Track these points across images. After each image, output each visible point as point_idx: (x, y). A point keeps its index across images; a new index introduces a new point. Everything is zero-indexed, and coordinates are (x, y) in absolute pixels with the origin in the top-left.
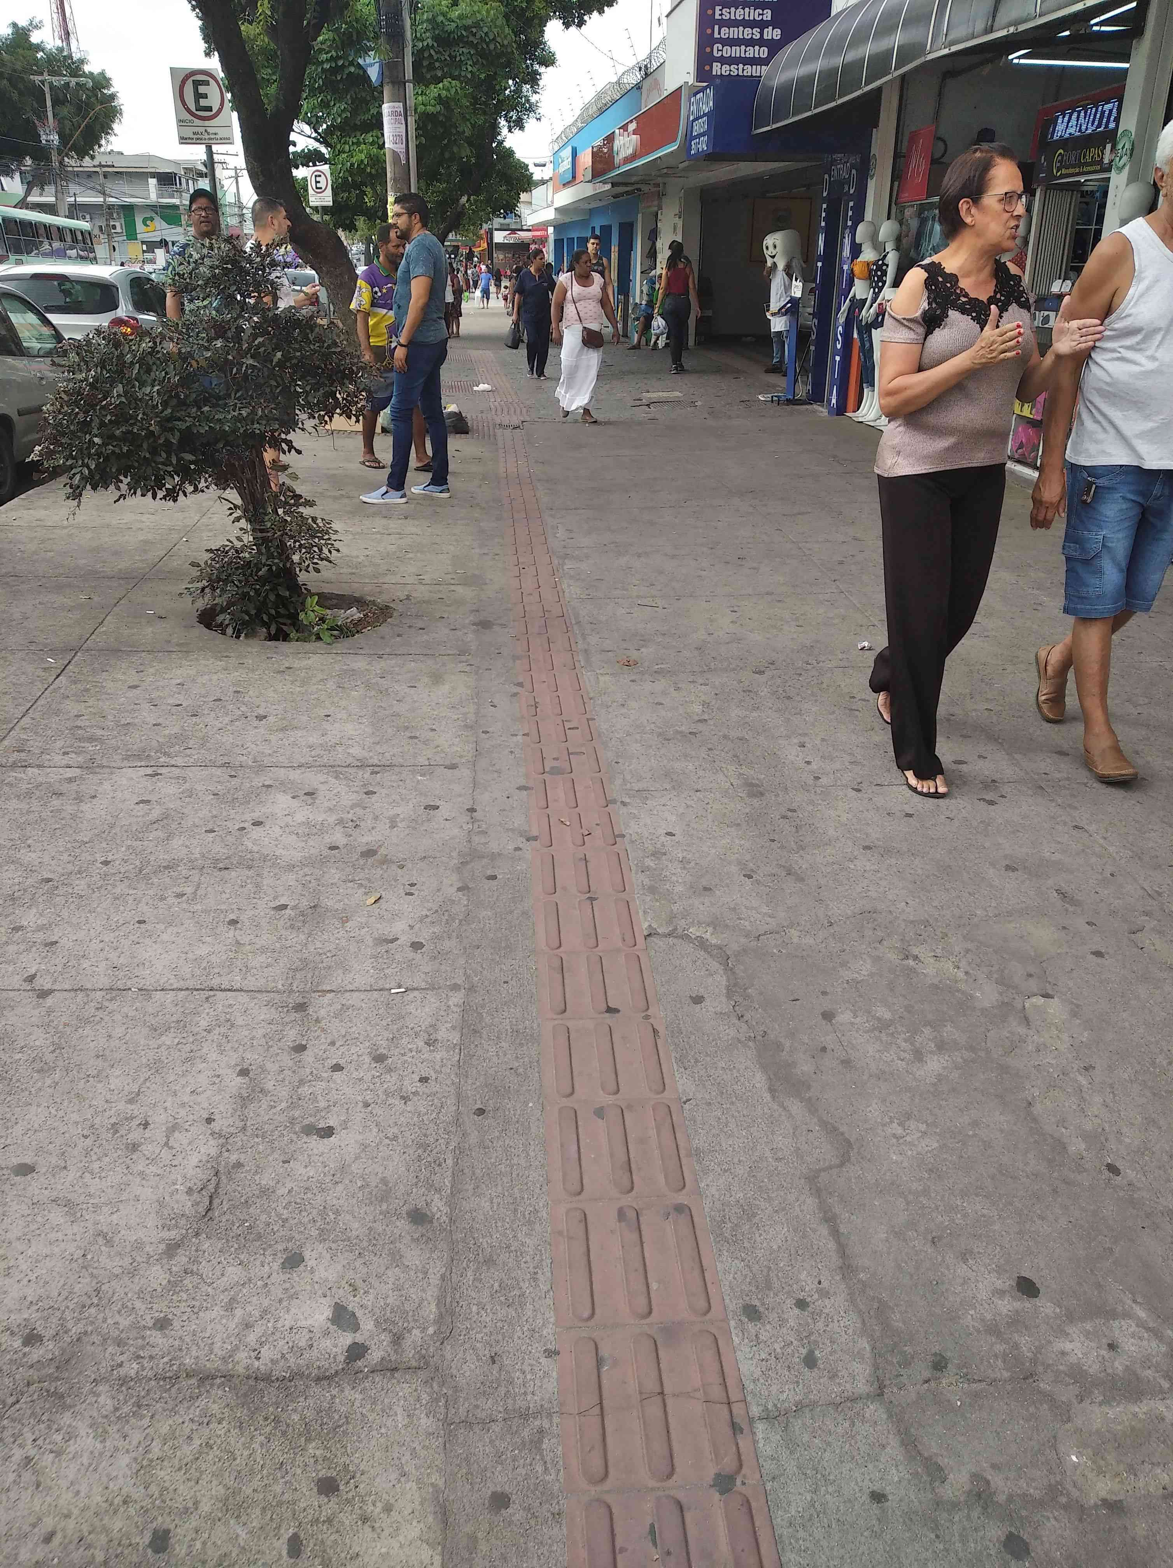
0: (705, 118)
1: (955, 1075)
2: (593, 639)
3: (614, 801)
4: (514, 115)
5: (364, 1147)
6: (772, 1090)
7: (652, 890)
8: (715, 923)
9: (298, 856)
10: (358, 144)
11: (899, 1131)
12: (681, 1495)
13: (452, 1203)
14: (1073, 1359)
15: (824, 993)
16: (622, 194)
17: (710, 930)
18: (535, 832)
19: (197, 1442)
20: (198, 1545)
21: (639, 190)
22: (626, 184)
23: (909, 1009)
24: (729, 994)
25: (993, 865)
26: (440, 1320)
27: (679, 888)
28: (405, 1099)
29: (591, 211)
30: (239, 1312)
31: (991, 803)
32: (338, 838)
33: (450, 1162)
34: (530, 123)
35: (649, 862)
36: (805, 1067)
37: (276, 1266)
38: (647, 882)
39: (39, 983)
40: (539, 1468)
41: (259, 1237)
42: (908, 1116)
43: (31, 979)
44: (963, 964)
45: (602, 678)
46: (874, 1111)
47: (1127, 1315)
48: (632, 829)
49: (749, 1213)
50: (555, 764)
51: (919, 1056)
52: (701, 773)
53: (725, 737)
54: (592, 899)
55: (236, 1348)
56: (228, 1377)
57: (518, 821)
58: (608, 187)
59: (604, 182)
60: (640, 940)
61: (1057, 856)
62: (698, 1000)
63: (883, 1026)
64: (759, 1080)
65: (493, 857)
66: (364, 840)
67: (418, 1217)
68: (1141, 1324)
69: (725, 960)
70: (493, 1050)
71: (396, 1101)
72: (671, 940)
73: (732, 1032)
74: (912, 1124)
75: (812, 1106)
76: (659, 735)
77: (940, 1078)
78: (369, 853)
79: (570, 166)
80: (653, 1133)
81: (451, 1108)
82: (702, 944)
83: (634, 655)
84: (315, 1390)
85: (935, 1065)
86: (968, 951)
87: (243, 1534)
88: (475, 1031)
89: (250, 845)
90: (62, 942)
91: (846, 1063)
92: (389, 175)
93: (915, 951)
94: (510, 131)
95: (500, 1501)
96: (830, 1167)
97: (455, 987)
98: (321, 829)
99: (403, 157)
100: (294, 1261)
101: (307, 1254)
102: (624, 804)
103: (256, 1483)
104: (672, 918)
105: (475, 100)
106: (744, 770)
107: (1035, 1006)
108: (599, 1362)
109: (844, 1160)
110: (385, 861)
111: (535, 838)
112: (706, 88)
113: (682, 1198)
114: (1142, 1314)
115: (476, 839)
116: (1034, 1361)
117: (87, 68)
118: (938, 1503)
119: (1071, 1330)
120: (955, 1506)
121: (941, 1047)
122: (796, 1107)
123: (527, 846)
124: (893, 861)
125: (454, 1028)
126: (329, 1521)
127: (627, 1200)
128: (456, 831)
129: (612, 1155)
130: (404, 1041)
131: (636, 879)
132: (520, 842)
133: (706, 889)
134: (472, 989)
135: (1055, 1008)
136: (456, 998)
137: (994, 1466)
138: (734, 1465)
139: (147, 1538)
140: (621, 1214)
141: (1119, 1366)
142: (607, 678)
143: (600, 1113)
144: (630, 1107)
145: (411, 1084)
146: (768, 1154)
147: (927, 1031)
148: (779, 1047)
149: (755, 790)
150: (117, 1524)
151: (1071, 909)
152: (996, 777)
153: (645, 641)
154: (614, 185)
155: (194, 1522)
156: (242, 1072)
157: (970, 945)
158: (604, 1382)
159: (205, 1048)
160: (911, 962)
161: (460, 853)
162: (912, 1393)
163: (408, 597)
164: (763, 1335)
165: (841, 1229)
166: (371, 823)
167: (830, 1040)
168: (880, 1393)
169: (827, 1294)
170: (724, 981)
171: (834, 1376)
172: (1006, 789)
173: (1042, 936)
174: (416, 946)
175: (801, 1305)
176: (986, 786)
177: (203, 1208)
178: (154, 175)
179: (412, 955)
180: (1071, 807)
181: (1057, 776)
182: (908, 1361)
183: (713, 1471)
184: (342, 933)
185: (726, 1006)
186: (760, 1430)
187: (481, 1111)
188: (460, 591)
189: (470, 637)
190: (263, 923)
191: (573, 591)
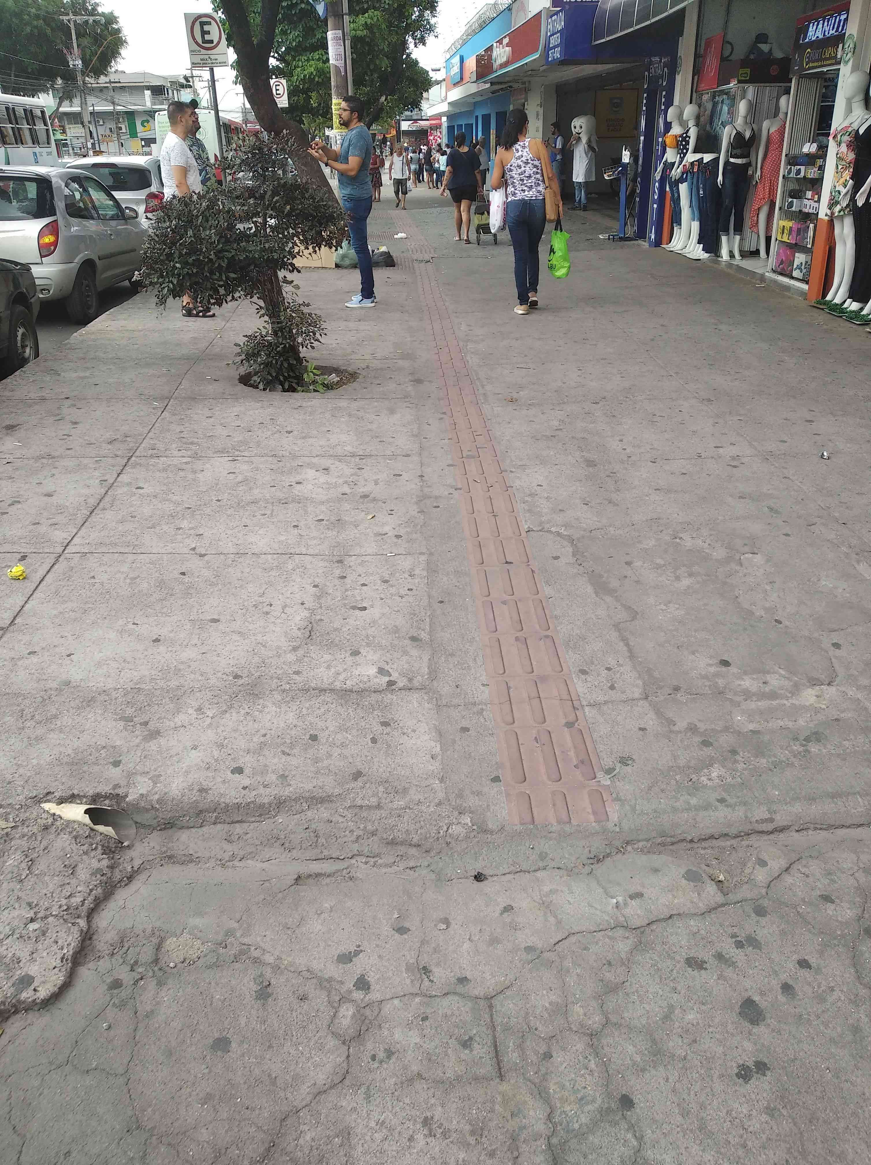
0: (559, 34)
1: (697, 586)
2: (488, 387)
3: (506, 471)
4: (418, 34)
5: (384, 614)
6: (596, 593)
7: (529, 511)
8: (566, 526)
9: (325, 498)
10: (308, 60)
11: (664, 607)
12: (549, 729)
13: (430, 633)
14: (745, 687)
15: (627, 554)
16: (498, 91)
17: (563, 528)
18: (459, 486)
20: (331, 739)
21: (511, 87)
22: (501, 83)
23: (674, 560)
24: (574, 555)
25: (732, 496)
26: (430, 673)
27: (545, 510)
28: (402, 597)
29: (475, 104)
30: (333, 670)
31: (735, 467)
32: (346, 489)
33: (428, 620)
34: (430, 40)
35: (529, 499)
36: (615, 584)
37: (347, 655)
38: (526, 508)
39: (198, 551)
40: (482, 720)
41: (337, 645)
42: (670, 602)
43: (194, 549)
44: (708, 541)
45: (495, 409)
46: (651, 600)
47: (774, 673)
48: (517, 483)
49: (583, 638)
50: (470, 453)
51: (678, 578)
52: (558, 456)
53: (573, 437)
54: (495, 516)
56: (332, 690)
57: (450, 481)
58: (488, 85)
59: (485, 82)
60: (524, 534)
61: (771, 491)
62: (556, 558)
63: (659, 567)
64: (590, 589)
65: (436, 498)
66: (361, 490)
67: (414, 639)
68: (781, 675)
69: (571, 540)
70: (445, 579)
71: (398, 598)
72: (541, 533)
73: (575, 571)
74: (671, 605)
75: (617, 599)
76: (532, 437)
77: (688, 587)
78: (365, 496)
79: (458, 70)
80: (533, 610)
81: (425, 601)
82: (559, 534)
83: (515, 395)
84: (373, 695)
85: (686, 582)
86: (711, 535)
87: (350, 737)
88: (435, 571)
89: (297, 493)
90: (206, 534)
91: (638, 582)
92: (332, 84)
93: (681, 535)
94: (416, 46)
95: (465, 730)
96: (627, 621)
97: (422, 553)
98: (336, 486)
99: (342, 70)
100: (356, 653)
101: (362, 651)
102: (511, 472)
103: (352, 722)
104: (541, 523)
105: (390, 25)
106: (584, 454)
107: (747, 559)
108: (508, 688)
109: (634, 619)
110: (374, 499)
111: (460, 489)
112: (558, 12)
113: (548, 633)
114: (783, 672)
115: (426, 490)
116: (725, 688)
118: (671, 732)
119: (745, 677)
120: (680, 732)
121: (691, 575)
122: (608, 599)
123: (456, 494)
124: (672, 495)
125: (423, 569)
126: (387, 734)
127: (520, 634)
128: (413, 486)
129: (511, 618)
130: (397, 575)
131: (520, 507)
132: (452, 491)
133: (560, 510)
134: (431, 554)
135: (758, 559)
136: (423, 558)
137: (700, 721)
138: (575, 718)
139: (308, 737)
140: (517, 639)
141: (767, 689)
142: (499, 409)
143: (504, 603)
144: (520, 600)
145: (403, 591)
146: (593, 617)
147: (683, 569)
148: (601, 576)
149: (590, 463)
150: (293, 732)
151: (775, 515)
152: (740, 454)
153: (521, 387)
154: (492, 84)
155: (327, 733)
156: (315, 586)
157: (713, 533)
158: (511, 694)
159: (294, 577)
160: (678, 540)
161: (417, 496)
162: (662, 698)
163: (368, 367)
164: (589, 679)
165: (631, 643)
166: (363, 483)
167: (629, 573)
168: (646, 698)
169: (622, 666)
170: (571, 550)
171: (623, 692)
172: (744, 460)
173: (756, 528)
174: (398, 537)
175: (609, 669)
176: (733, 458)
177: (307, 635)
178: (148, 88)
179: (396, 540)
180: (783, 468)
181: (778, 453)
182: (661, 688)
183: (564, 721)
184: (356, 531)
185: (572, 560)
186: (587, 709)
187: (441, 602)
188: (400, 362)
189: (410, 388)
190: (312, 527)
191: (473, 361)
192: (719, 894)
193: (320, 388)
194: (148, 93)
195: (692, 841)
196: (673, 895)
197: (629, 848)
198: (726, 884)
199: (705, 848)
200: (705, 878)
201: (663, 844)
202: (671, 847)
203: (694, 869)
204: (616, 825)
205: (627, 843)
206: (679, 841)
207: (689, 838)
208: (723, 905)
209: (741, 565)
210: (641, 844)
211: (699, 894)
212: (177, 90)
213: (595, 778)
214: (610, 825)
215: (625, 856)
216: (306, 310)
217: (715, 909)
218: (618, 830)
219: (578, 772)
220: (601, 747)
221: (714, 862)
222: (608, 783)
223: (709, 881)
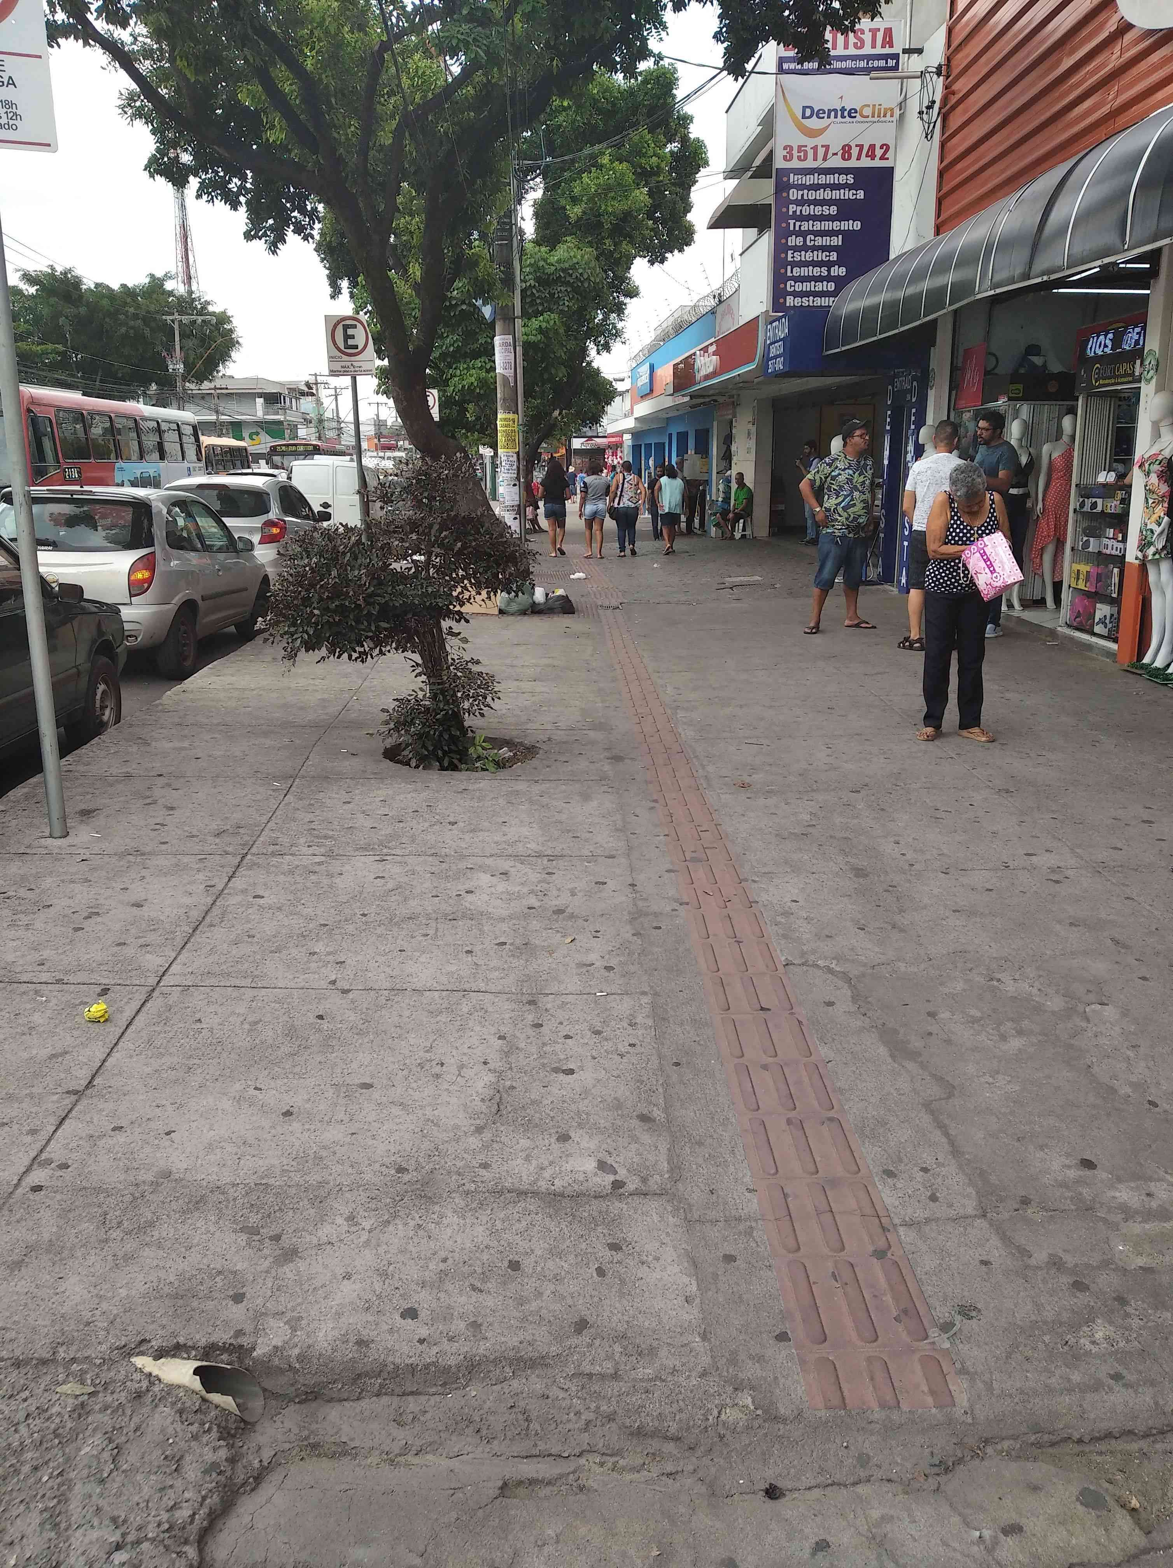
0: (781, 342)
1: (1031, 1050)
2: (711, 769)
3: (747, 880)
4: (602, 339)
5: (599, 1081)
6: (892, 1056)
7: (784, 936)
8: (838, 958)
9: (506, 913)
10: (468, 369)
11: (991, 1080)
12: (851, 1260)
13: (666, 1110)
14: (1122, 1200)
15: (928, 1001)
16: (699, 406)
17: (834, 962)
18: (686, 900)
19: (524, 1223)
20: (539, 1269)
23: (994, 1010)
24: (854, 1001)
25: (1059, 922)
26: (671, 1171)
27: (806, 936)
28: (622, 1056)
29: (668, 420)
30: (534, 1162)
31: (1057, 882)
32: (534, 901)
33: (661, 1090)
34: (616, 346)
35: (782, 919)
36: (916, 1043)
37: (553, 1140)
38: (780, 932)
39: (339, 985)
40: (753, 1245)
41: (536, 1126)
42: (998, 1073)
43: (334, 982)
44: (1037, 984)
45: (722, 796)
46: (971, 1069)
47: (1160, 1180)
48: (764, 897)
49: (883, 1123)
50: (695, 855)
51: (1004, 1038)
52: (814, 862)
53: (831, 837)
54: (738, 941)
55: (538, 1179)
56: (535, 1194)
57: (672, 892)
58: (688, 399)
59: (685, 395)
60: (780, 968)
61: (1111, 917)
62: (830, 1004)
63: (974, 1021)
64: (883, 1051)
65: (656, 915)
66: (554, 902)
67: (644, 1118)
69: (849, 981)
70: (679, 1030)
71: (616, 1057)
72: (804, 968)
73: (859, 1023)
74: (1000, 1077)
75: (923, 1066)
76: (777, 835)
77: (1020, 1051)
78: (559, 911)
79: (647, 381)
80: (806, 1080)
81: (655, 1062)
82: (830, 971)
83: (747, 779)
84: (594, 1202)
85: (1016, 1043)
86: (1040, 976)
87: (566, 1266)
88: (664, 1019)
90: (349, 962)
91: (948, 1042)
92: (498, 396)
93: (999, 976)
94: (598, 353)
95: (730, 1258)
96: (941, 1099)
97: (643, 993)
98: (519, 896)
99: (511, 379)
100: (564, 1138)
101: (572, 1134)
102: (754, 881)
103: (568, 1243)
104: (803, 954)
106: (850, 859)
107: (1094, 1011)
108: (785, 1196)
109: (950, 1096)
110: (573, 916)
111: (687, 904)
112: (781, 317)
113: (831, 1114)
115: (641, 904)
116: (1094, 1201)
117: (211, 308)
118: (1026, 1267)
119: (1120, 1186)
121: (1020, 1033)
122: (910, 1065)
123: (682, 910)
124: (978, 920)
125: (648, 1016)
126: (619, 1262)
127: (792, 1114)
128: (623, 899)
129: (777, 1090)
130: (613, 1023)
131: (771, 930)
132: (676, 906)
133: (827, 936)
134: (656, 994)
135: (1109, 1012)
136: (645, 1000)
137: (1065, 1251)
138: (885, 1246)
139: (506, 1264)
140: (789, 1122)
141: (1153, 1205)
142: (728, 796)
143: (765, 1067)
144: (786, 1064)
145: (623, 1048)
146: (892, 1091)
147: (1009, 1024)
148: (896, 1032)
149: (860, 872)
150: (485, 1257)
151: (1123, 951)
152: (1062, 864)
153: (755, 769)
155: (533, 1258)
156: (500, 1038)
157: (1041, 973)
158: (790, 1206)
159: (471, 1025)
160: (995, 983)
161: (629, 913)
162: (1006, 1215)
163: (549, 739)
164: (899, 1185)
165: (950, 1132)
166: (555, 893)
167: (934, 1029)
168: (984, 1216)
169: (943, 1165)
170: (849, 993)
171: (951, 1206)
172: (1070, 873)
173: (1099, 967)
174: (609, 969)
175: (925, 1170)
176: (1053, 870)
177: (494, 1108)
178: (260, 395)
179: (607, 974)
180: (1124, 885)
181: (1112, 864)
182: (1001, 1200)
183: (871, 1249)
184: (550, 960)
185: (853, 1008)
186: (902, 1230)
187: (677, 1064)
188: (592, 734)
189: (607, 768)
190: (492, 953)
191: (687, 734)
192: (1137, 1531)
193: (491, 767)
194: (260, 401)
195: (1080, 1441)
196: (1068, 1531)
197: (989, 1450)
198: (1143, 1515)
199: (1101, 1453)
200: (1111, 1502)
201: (1038, 1445)
202: (1050, 1450)
203: (1092, 1488)
204: (966, 1413)
205: (986, 1441)
206: (1061, 1441)
207: (1076, 1436)
208: (1146, 1551)
209: (1088, 1021)
210: (1006, 1444)
211: (1106, 1530)
212: (297, 399)
213: (927, 1338)
214: (958, 1412)
215: (986, 1463)
216: (475, 668)
217: (1135, 1556)
218: (970, 1420)
219: (900, 1328)
220: (928, 1290)
221: (1119, 1477)
222: (947, 1345)
223: (1118, 1509)
